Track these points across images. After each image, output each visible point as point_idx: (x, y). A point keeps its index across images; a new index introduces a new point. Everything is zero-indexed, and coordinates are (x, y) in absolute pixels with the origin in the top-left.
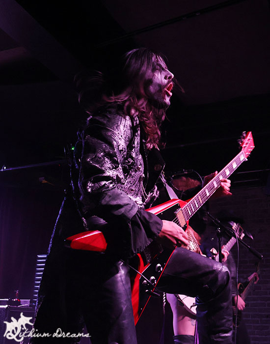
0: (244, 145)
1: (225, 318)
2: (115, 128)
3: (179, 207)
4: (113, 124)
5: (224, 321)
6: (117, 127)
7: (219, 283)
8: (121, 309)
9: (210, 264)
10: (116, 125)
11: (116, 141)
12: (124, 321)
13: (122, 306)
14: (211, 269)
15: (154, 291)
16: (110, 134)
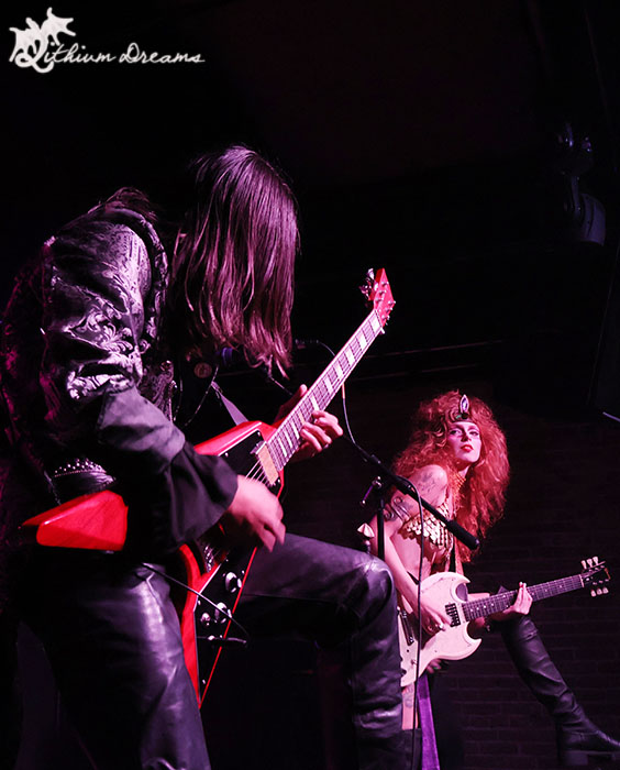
0: (376, 299)
1: (384, 676)
2: (120, 264)
3: (261, 439)
4: (115, 254)
5: (384, 681)
6: (124, 263)
7: (369, 598)
8: (164, 678)
9: (346, 559)
10: (123, 258)
11: (124, 291)
12: (173, 707)
13: (165, 671)
14: (348, 569)
15: (229, 636)
16: (111, 275)
